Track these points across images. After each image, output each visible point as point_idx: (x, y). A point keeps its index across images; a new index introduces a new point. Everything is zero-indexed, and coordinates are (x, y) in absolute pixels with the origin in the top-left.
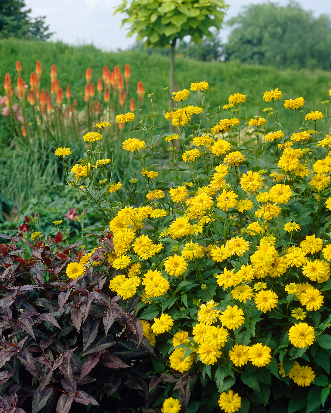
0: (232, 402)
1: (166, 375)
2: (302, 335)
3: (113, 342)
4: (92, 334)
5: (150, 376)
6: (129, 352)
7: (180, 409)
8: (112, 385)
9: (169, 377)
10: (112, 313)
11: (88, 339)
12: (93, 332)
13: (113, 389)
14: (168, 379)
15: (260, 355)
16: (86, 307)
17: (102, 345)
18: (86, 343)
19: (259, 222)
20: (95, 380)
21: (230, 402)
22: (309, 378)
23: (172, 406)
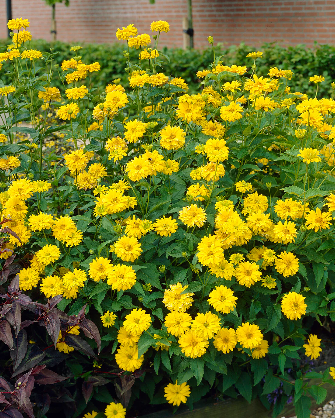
0: (181, 392)
1: (94, 378)
2: (296, 305)
3: (43, 353)
4: (19, 349)
5: (72, 383)
6: (50, 360)
7: (125, 413)
8: (41, 405)
9: (98, 380)
10: (54, 318)
11: (17, 355)
12: (21, 346)
13: (44, 409)
14: (98, 382)
15: (250, 336)
16: (14, 316)
17: (32, 360)
18: (15, 360)
19: (204, 185)
20: (35, 403)
21: (177, 393)
22: (263, 349)
23: (115, 413)
